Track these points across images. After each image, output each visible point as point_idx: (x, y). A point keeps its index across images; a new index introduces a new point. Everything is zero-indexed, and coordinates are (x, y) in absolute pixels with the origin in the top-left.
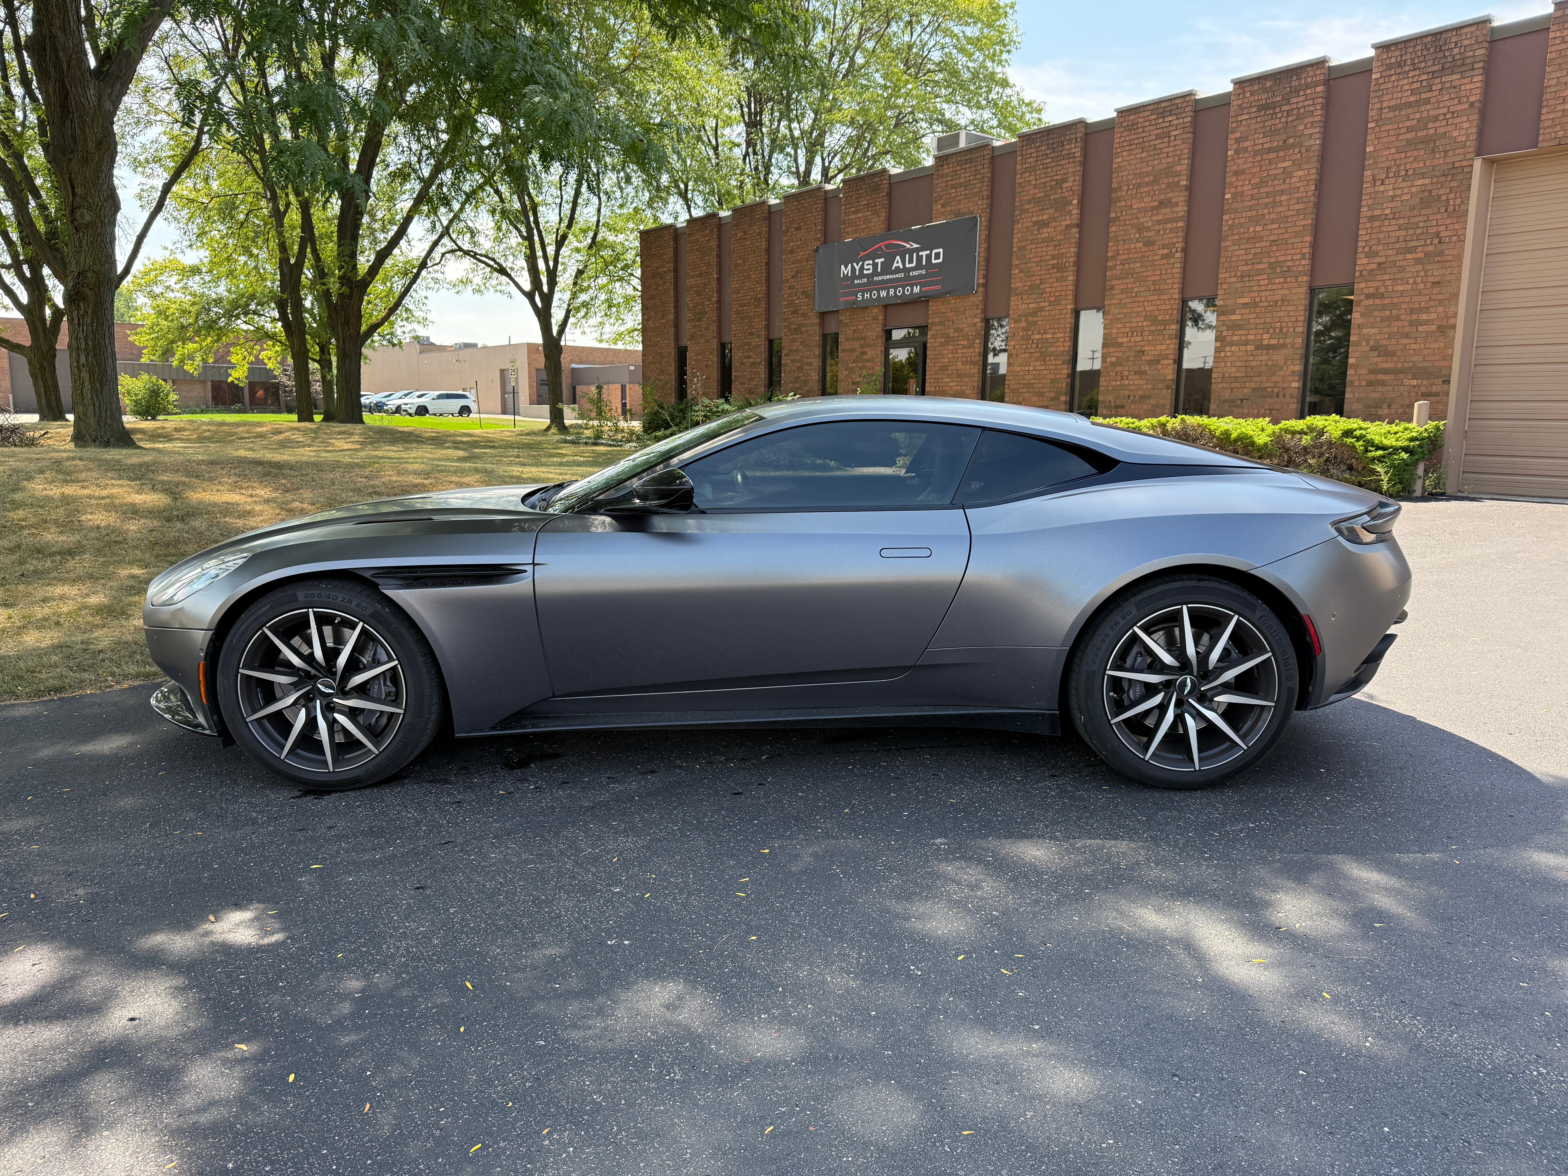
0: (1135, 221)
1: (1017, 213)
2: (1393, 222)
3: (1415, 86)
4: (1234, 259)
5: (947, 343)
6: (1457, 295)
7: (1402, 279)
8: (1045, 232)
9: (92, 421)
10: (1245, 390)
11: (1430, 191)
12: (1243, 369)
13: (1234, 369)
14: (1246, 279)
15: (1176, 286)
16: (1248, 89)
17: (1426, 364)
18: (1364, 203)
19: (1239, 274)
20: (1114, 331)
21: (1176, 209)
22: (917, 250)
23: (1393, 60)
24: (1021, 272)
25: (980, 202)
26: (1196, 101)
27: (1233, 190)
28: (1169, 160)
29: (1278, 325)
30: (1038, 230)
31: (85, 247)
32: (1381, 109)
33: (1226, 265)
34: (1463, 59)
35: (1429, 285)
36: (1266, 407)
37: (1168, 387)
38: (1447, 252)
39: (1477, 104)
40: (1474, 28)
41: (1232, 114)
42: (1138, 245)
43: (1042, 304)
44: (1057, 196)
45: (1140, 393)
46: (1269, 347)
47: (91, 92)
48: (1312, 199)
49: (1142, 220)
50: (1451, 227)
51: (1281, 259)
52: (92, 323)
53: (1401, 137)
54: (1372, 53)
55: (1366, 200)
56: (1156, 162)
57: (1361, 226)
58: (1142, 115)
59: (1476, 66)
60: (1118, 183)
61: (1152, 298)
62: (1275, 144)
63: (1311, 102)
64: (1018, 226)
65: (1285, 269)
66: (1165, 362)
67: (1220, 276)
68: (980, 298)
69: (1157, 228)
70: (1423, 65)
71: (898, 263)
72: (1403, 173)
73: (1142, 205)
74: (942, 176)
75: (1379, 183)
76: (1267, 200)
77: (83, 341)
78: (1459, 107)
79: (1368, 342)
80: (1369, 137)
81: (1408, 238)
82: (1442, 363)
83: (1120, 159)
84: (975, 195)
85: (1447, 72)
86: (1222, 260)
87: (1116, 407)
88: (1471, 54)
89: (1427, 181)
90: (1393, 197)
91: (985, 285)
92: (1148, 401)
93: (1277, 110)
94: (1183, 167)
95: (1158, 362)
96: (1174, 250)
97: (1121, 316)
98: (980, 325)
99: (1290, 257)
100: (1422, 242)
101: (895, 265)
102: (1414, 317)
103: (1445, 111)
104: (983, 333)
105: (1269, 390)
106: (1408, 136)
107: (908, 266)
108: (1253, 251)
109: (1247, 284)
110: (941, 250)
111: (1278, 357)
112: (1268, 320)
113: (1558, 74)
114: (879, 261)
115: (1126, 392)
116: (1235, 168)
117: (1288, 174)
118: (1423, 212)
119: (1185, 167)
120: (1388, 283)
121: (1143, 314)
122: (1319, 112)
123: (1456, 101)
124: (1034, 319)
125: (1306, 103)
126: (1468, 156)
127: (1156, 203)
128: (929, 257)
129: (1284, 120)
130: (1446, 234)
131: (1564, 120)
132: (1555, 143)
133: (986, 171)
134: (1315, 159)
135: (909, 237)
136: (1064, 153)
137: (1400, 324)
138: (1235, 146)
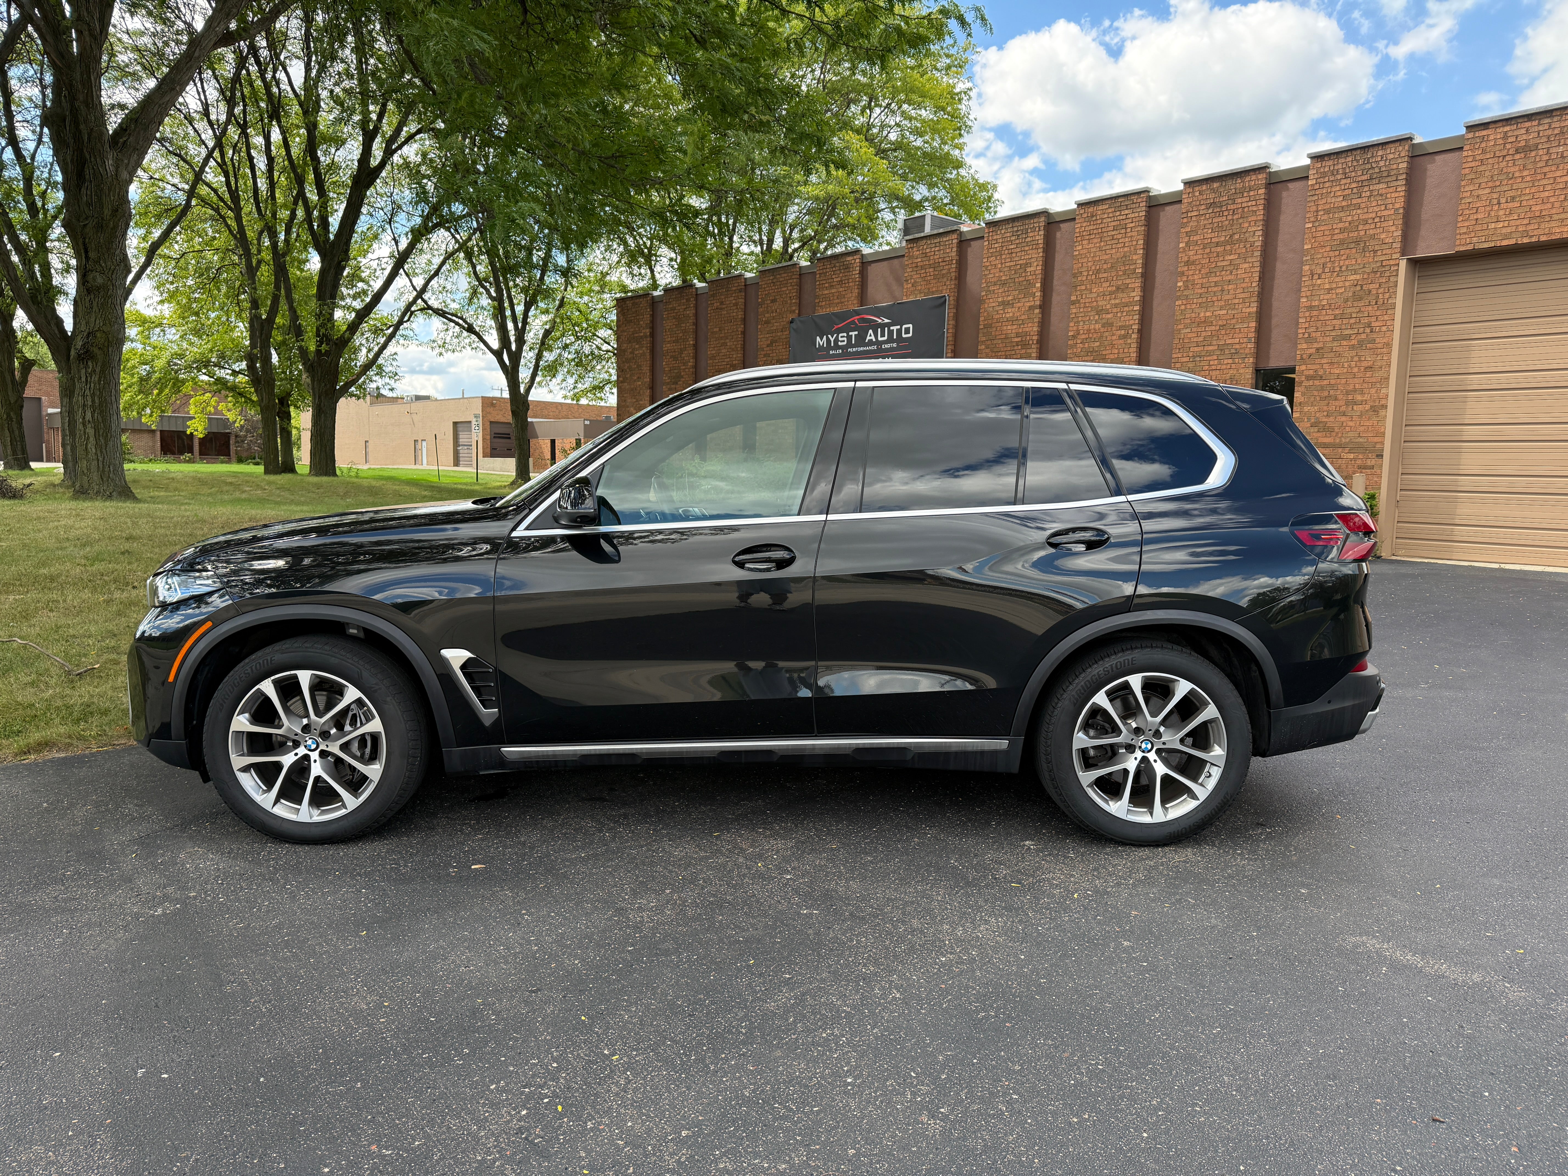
0: (1095, 304)
1: (983, 294)
2: (1330, 312)
3: (1346, 192)
4: (1186, 341)
6: (1388, 378)
7: (1338, 363)
8: (1010, 312)
9: (95, 476)
14: (1198, 359)
16: (1197, 189)
17: (1361, 440)
18: (1303, 294)
19: (1191, 354)
21: (1133, 294)
22: (888, 325)
23: (1327, 169)
24: (987, 347)
25: (948, 283)
26: (1150, 197)
27: (1185, 279)
28: (1126, 249)
30: (1004, 310)
31: (95, 308)
33: (1179, 346)
34: (1388, 171)
35: (1362, 369)
38: (1378, 340)
39: (1401, 211)
40: (1398, 144)
41: (1183, 211)
42: (1097, 326)
44: (1021, 279)
47: (110, 163)
48: (1256, 289)
49: (1100, 303)
50: (1381, 318)
51: (1229, 342)
52: (99, 380)
53: (1335, 237)
54: (1308, 161)
55: (1305, 291)
56: (1114, 251)
57: (1301, 315)
58: (1100, 207)
59: (1400, 177)
60: (1078, 268)
62: (1223, 239)
63: (1254, 203)
64: (984, 306)
65: (1233, 351)
67: (1174, 356)
69: (1115, 310)
70: (1353, 174)
71: (870, 335)
72: (1337, 269)
73: (1101, 290)
74: (912, 257)
76: (1216, 289)
77: (89, 399)
78: (1386, 213)
79: (1309, 420)
80: (1306, 236)
81: (1343, 327)
82: (1376, 439)
83: (1080, 247)
84: (943, 276)
85: (1374, 181)
86: (1175, 341)
88: (1395, 166)
89: (1358, 277)
90: (1329, 290)
93: (1224, 208)
94: (1138, 257)
96: (1130, 332)
99: (1237, 341)
100: (1356, 331)
101: (867, 337)
103: (1374, 215)
106: (1341, 236)
107: (879, 338)
108: (1204, 334)
109: (1198, 364)
110: (911, 326)
113: (1471, 188)
114: (854, 334)
116: (1186, 259)
117: (1234, 266)
118: (1356, 304)
119: (1140, 256)
120: (1325, 366)
122: (1262, 212)
123: (1383, 208)
125: (1250, 204)
126: (1395, 256)
127: (1114, 288)
128: (899, 331)
129: (1230, 217)
130: (1377, 324)
131: (1478, 228)
132: (1470, 247)
133: (954, 254)
134: (1258, 253)
135: (880, 312)
136: (1029, 239)
137: (1337, 403)
138: (1186, 239)
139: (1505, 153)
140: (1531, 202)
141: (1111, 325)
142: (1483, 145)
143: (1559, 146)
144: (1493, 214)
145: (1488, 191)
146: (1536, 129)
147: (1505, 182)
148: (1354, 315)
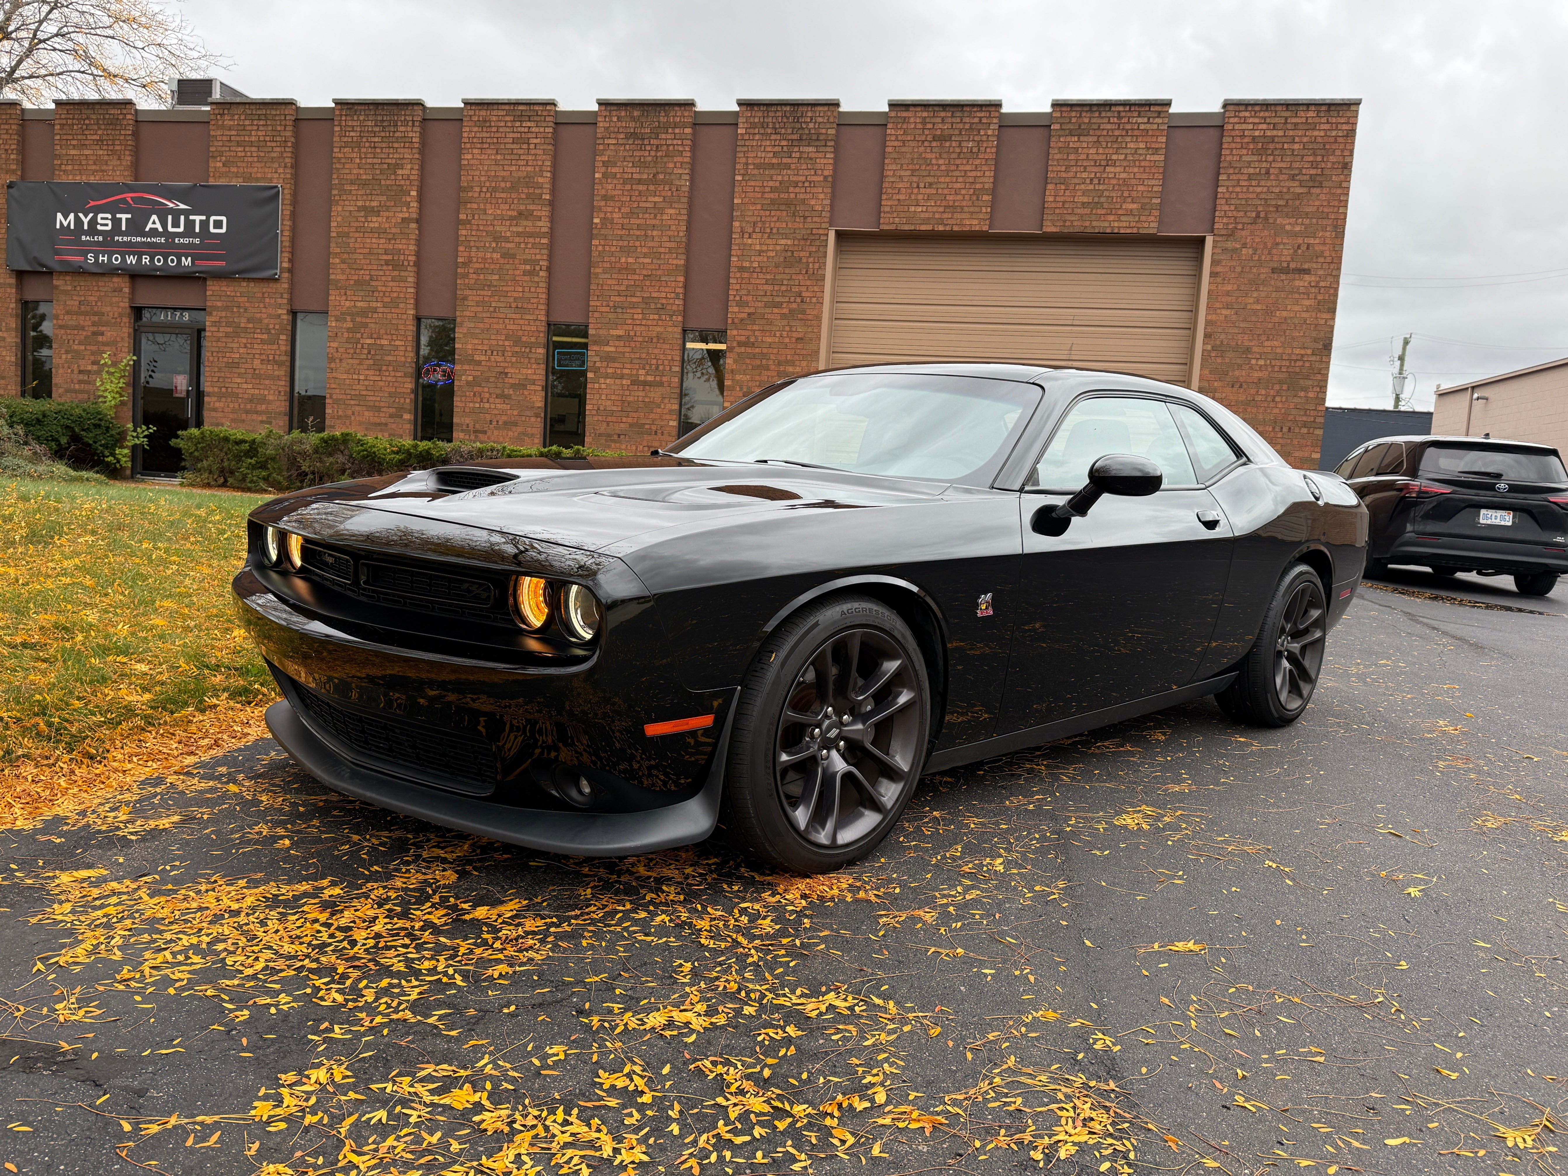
0: (491, 228)
1: (335, 192)
2: (761, 276)
3: (777, 149)
4: (605, 288)
5: (236, 334)
6: (817, 352)
7: (771, 331)
8: (375, 222)
10: (622, 425)
11: (793, 252)
12: (619, 403)
13: (609, 403)
14: (619, 310)
15: (540, 307)
16: (614, 113)
18: (733, 252)
19: (611, 304)
20: (470, 346)
21: (538, 224)
22: (187, 213)
23: (756, 120)
24: (343, 262)
25: (281, 170)
26: (557, 112)
27: (602, 215)
28: (529, 169)
29: (654, 362)
30: (366, 217)
32: (747, 164)
33: (598, 293)
34: (818, 134)
35: (794, 340)
36: (645, 443)
37: (537, 416)
38: (808, 312)
39: (830, 179)
40: (826, 108)
41: (599, 136)
42: (495, 255)
43: (374, 304)
44: (388, 182)
45: (504, 418)
46: (645, 383)
48: (684, 239)
49: (498, 228)
50: (811, 289)
51: (655, 295)
53: (766, 196)
54: (736, 108)
55: (736, 250)
56: (514, 168)
57: (732, 275)
58: (495, 113)
59: (829, 144)
60: (468, 182)
61: (514, 316)
62: (645, 176)
63: (679, 142)
64: (336, 209)
65: (659, 306)
66: (532, 387)
67: (592, 303)
68: (286, 286)
69: (517, 240)
70: (783, 131)
71: (154, 223)
72: (768, 230)
73: (499, 212)
74: (223, 127)
75: (746, 236)
76: (638, 233)
78: (815, 178)
79: (741, 389)
80: (736, 189)
81: (775, 293)
83: (470, 157)
84: (273, 159)
85: (804, 143)
86: (593, 287)
87: (475, 432)
88: (824, 131)
89: (789, 242)
90: (760, 251)
91: (290, 271)
92: (514, 429)
93: (646, 142)
94: (545, 180)
95: (524, 387)
96: (537, 268)
97: (477, 331)
98: (286, 318)
99: (663, 295)
100: (787, 299)
101: (150, 225)
102: (782, 368)
103: (803, 179)
104: (289, 328)
105: (647, 427)
106: (772, 195)
107: (170, 229)
108: (625, 282)
109: (620, 316)
110: (224, 219)
111: (655, 394)
112: (644, 356)
113: (894, 167)
114: (124, 217)
115: (488, 417)
116: (603, 192)
117: (658, 210)
118: (787, 271)
119: (548, 180)
120: (757, 333)
121: (504, 332)
122: (689, 154)
123: (813, 172)
124: (364, 320)
125: (675, 142)
126: (824, 226)
127: (516, 213)
128: (204, 224)
129: (653, 153)
130: (807, 294)
131: (900, 208)
132: (893, 227)
133: (289, 134)
134: (685, 200)
135: (171, 194)
136: (398, 134)
137: (769, 373)
138: (603, 170)
139: (923, 138)
140: (946, 191)
141: (513, 256)
142: (905, 126)
143: (969, 141)
144: (913, 197)
145: (909, 173)
146: (950, 120)
147: (923, 167)
148: (785, 282)
